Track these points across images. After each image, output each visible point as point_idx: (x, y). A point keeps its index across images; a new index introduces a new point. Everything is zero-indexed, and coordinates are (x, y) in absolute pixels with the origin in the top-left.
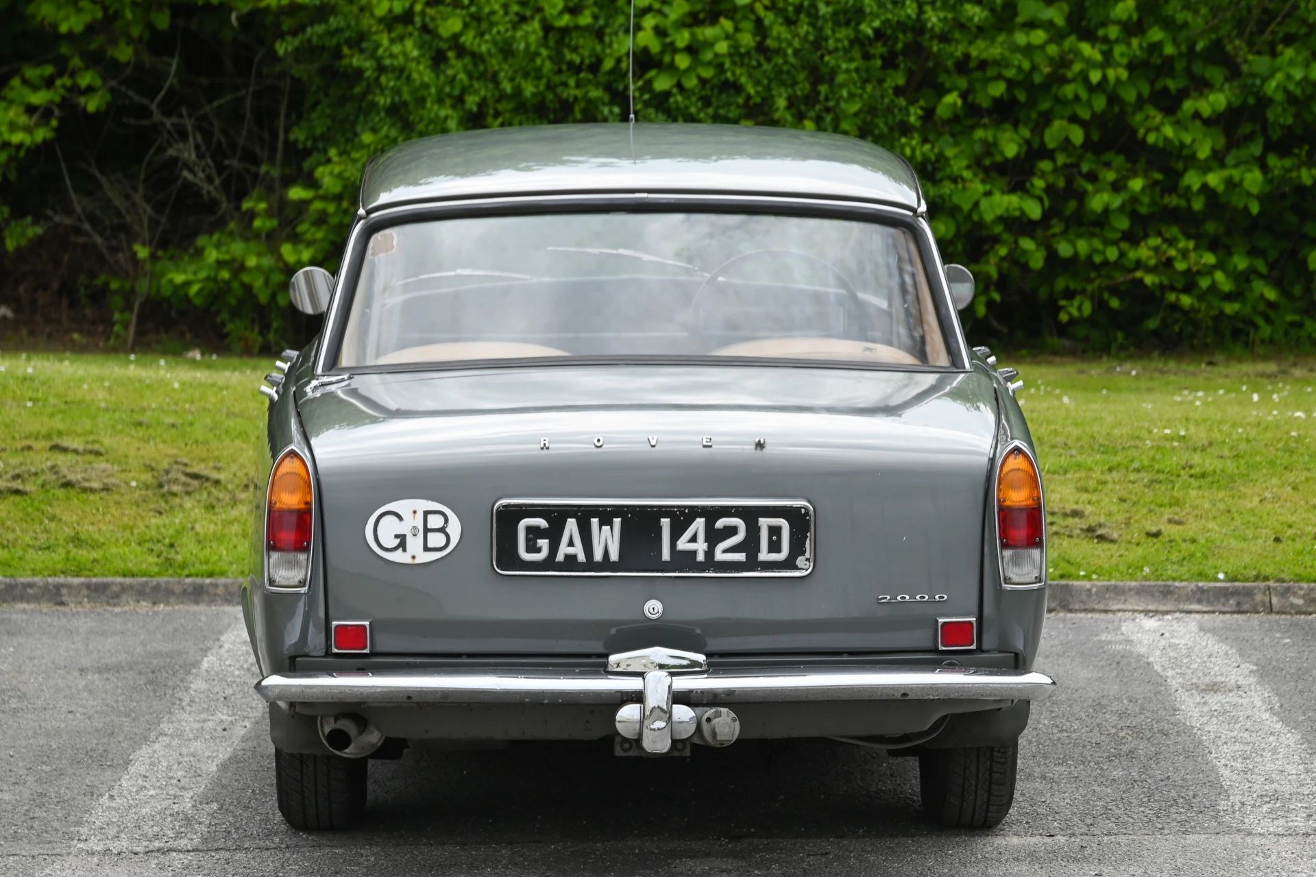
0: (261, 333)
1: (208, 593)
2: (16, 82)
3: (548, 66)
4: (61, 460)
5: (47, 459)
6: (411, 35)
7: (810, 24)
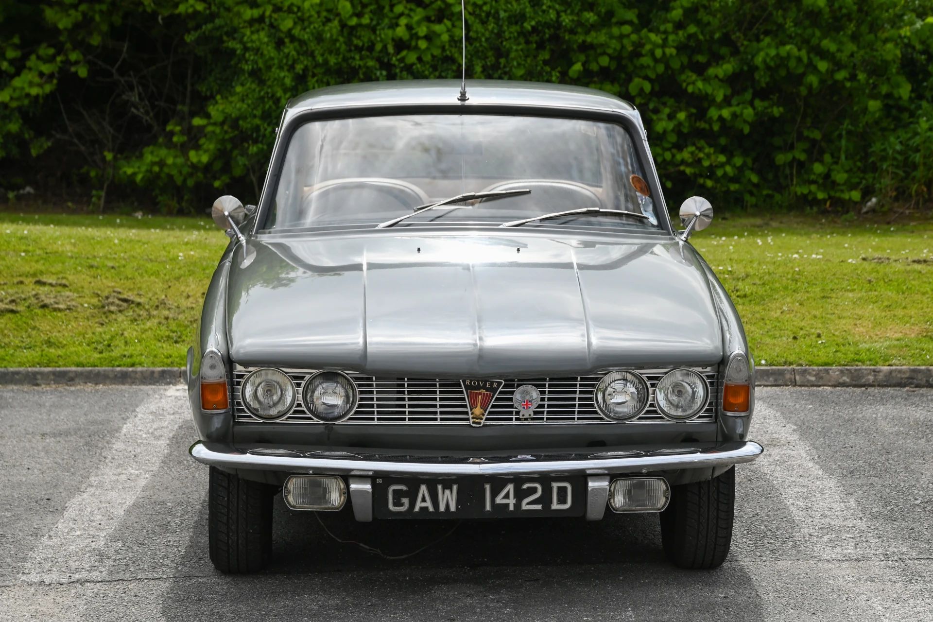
0: (179, 203)
1: (131, 378)
2: (33, 57)
3: (343, 47)
4: (42, 290)
5: (33, 289)
6: (263, 29)
7: (495, 23)
